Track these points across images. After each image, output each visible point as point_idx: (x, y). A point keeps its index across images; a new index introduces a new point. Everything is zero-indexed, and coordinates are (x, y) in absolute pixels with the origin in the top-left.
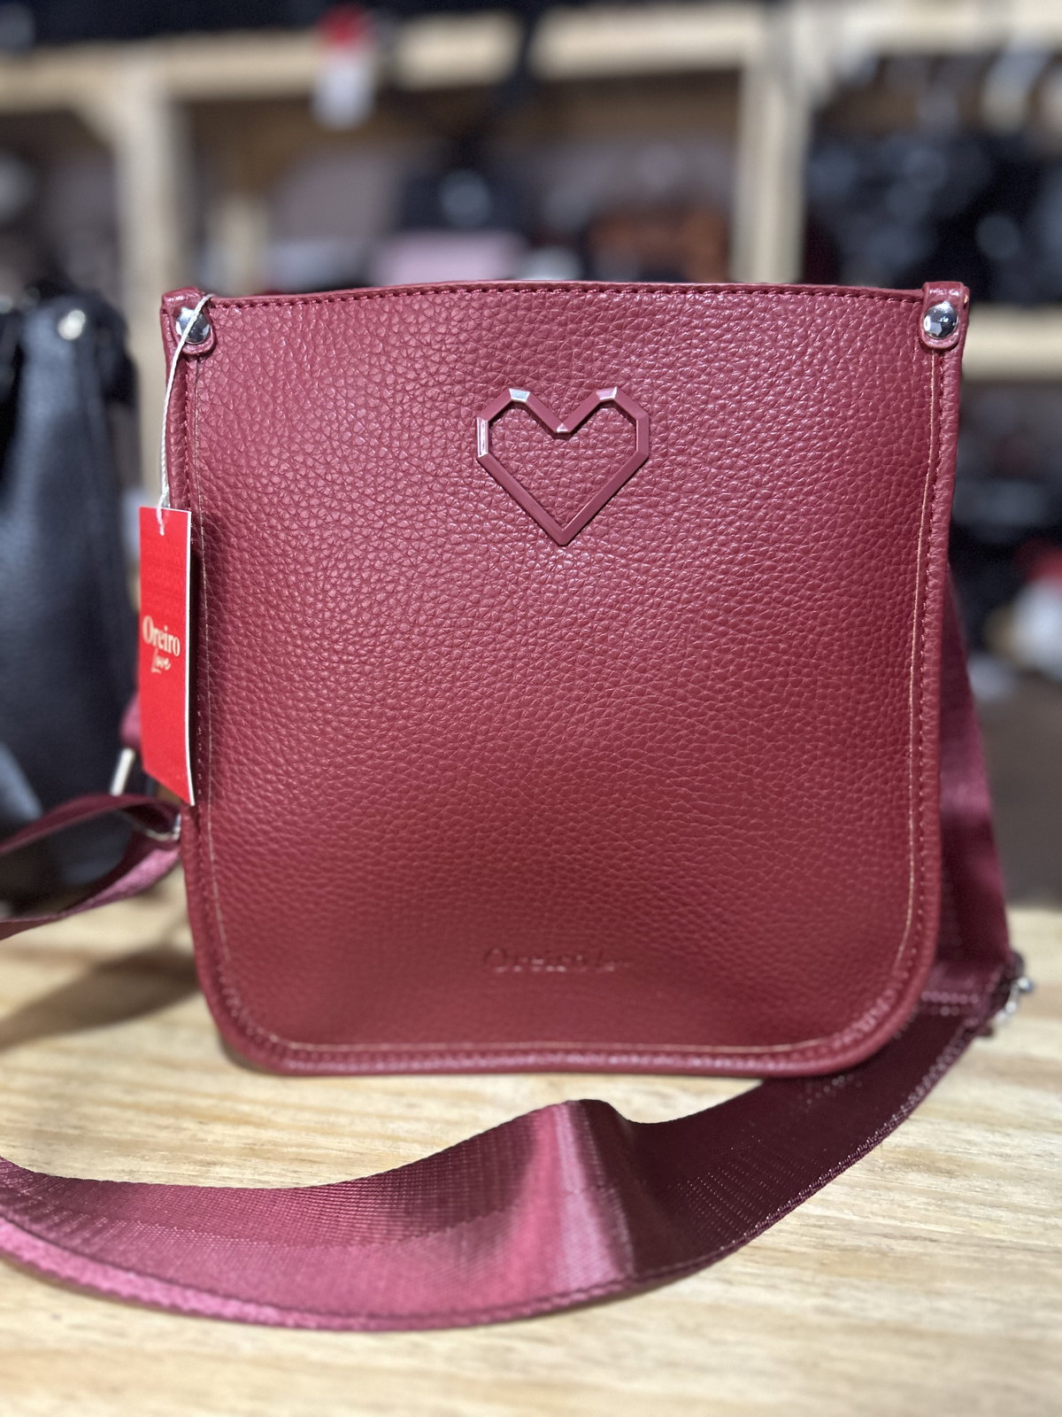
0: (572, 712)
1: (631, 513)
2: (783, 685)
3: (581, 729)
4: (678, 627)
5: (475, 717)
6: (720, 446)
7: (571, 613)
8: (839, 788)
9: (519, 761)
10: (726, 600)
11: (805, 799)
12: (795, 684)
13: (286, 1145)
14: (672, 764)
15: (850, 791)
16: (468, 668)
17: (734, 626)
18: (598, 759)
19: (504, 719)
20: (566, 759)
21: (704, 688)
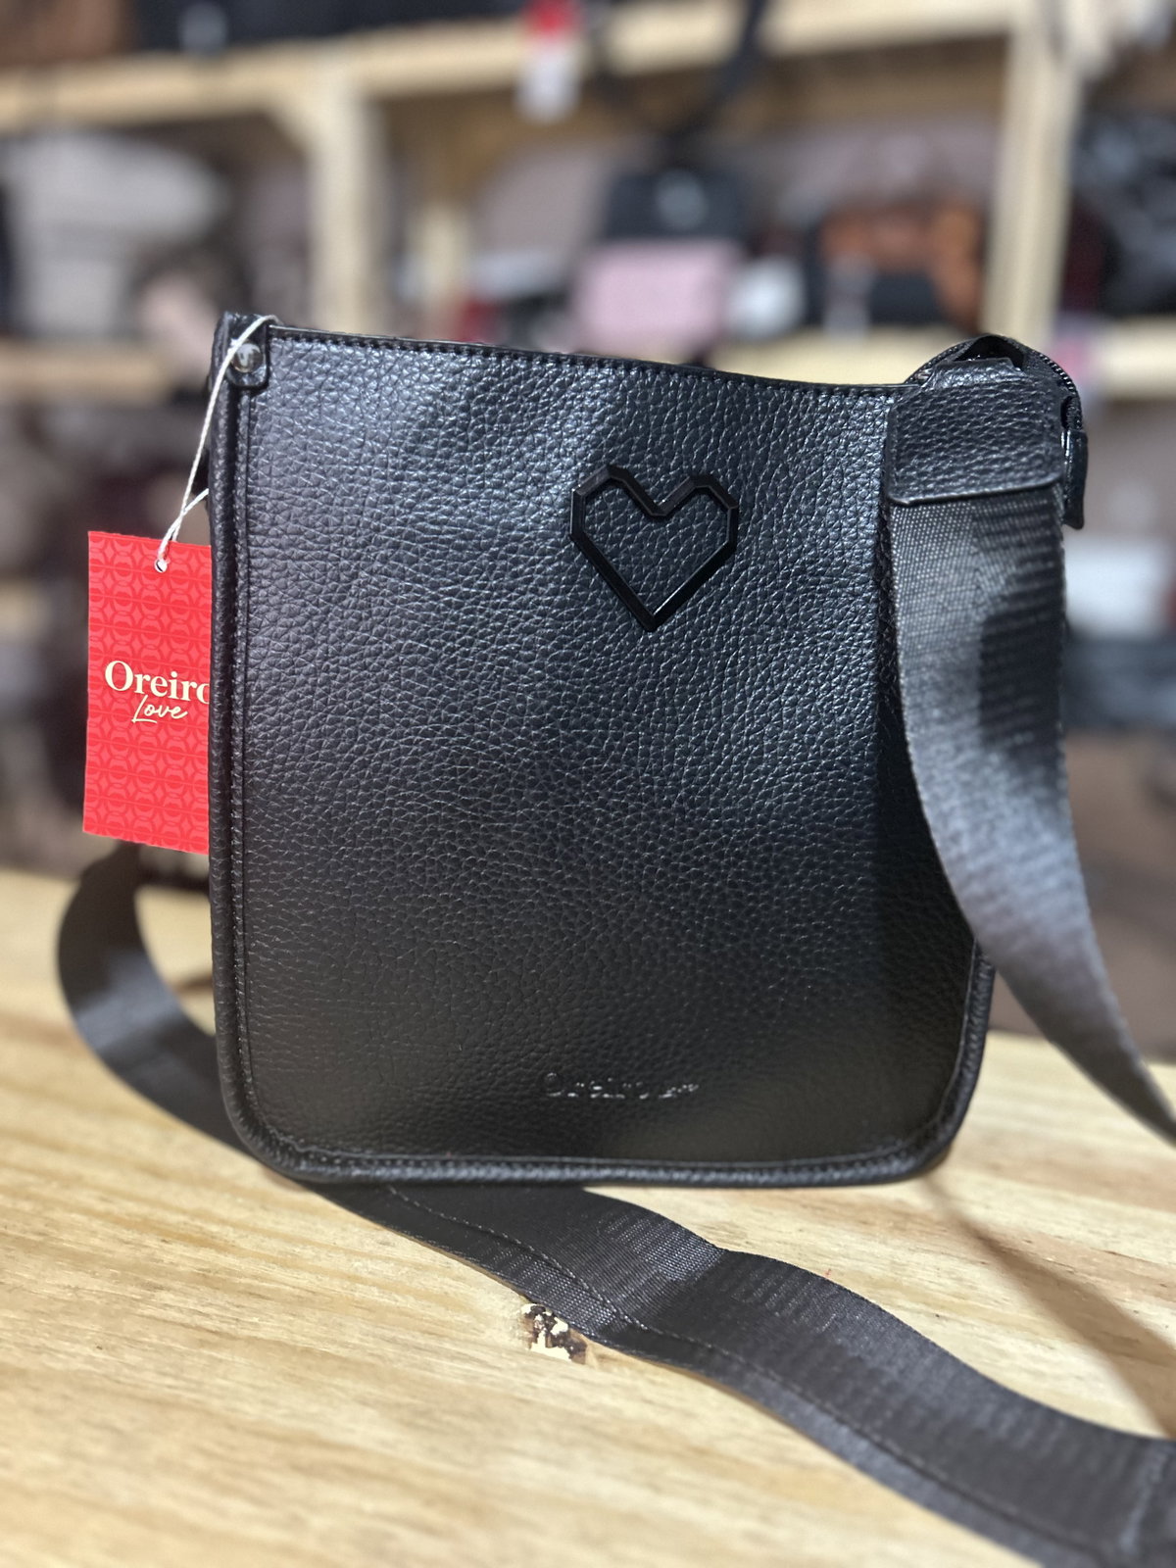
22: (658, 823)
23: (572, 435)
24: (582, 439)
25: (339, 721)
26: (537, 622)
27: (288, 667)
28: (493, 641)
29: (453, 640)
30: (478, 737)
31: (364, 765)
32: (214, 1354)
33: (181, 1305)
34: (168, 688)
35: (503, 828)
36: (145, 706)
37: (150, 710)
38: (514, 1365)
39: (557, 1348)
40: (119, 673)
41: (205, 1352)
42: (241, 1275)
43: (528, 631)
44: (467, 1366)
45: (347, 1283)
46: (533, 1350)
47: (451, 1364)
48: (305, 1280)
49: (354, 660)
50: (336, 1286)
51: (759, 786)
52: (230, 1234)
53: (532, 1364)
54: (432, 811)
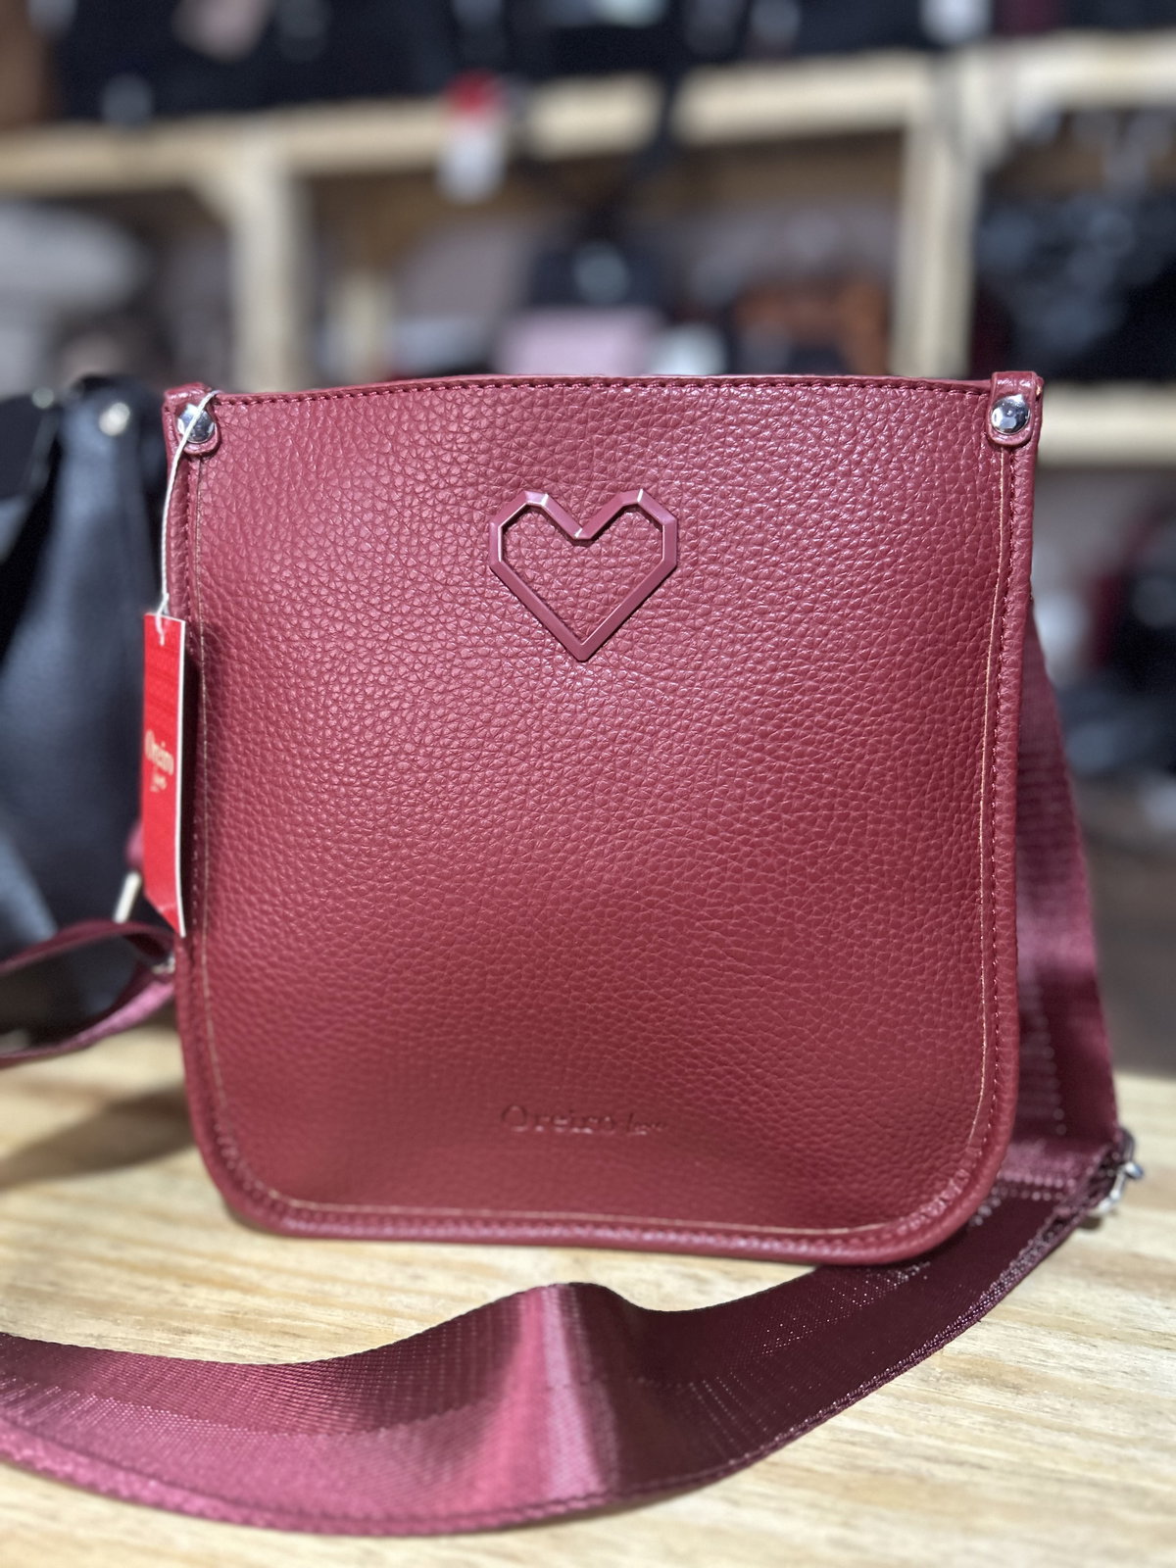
0: (591, 844)
1: (657, 626)
2: (828, 819)
3: (600, 863)
4: (708, 752)
5: (484, 848)
6: (756, 554)
7: (590, 734)
8: (895, 936)
9: (533, 897)
10: (761, 724)
11: (856, 948)
12: (844, 817)
13: (271, 1316)
14: (702, 904)
15: (909, 940)
16: (477, 793)
17: (771, 753)
18: (620, 897)
19: (516, 849)
20: (585, 895)
21: (737, 820)
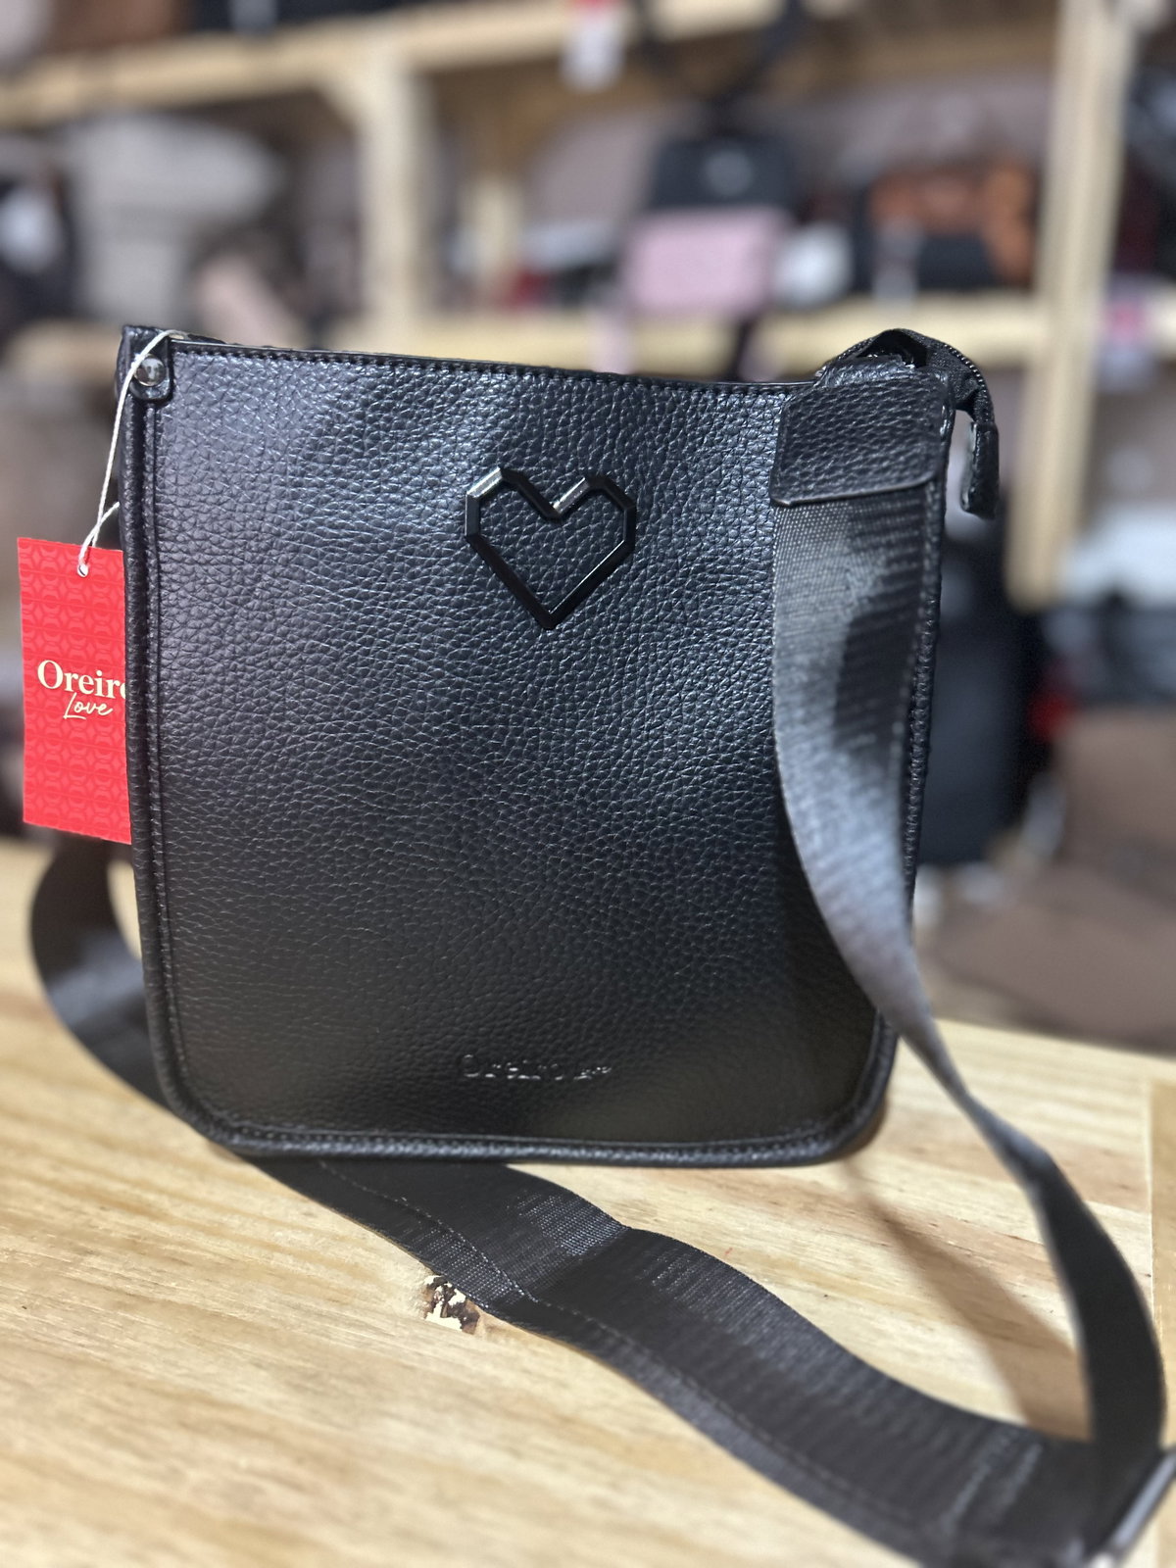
22: (561, 816)
23: (467, 439)
24: (476, 443)
25: (247, 718)
26: (435, 621)
27: (198, 666)
28: (392, 640)
29: (354, 639)
30: (381, 733)
31: (273, 760)
32: (128, 1315)
33: (107, 1269)
34: (94, 687)
35: (409, 820)
36: (74, 703)
37: (79, 707)
38: (406, 1333)
39: (451, 1319)
40: (50, 673)
41: (121, 1314)
42: (167, 1241)
43: (426, 630)
44: (363, 1334)
45: (265, 1252)
46: (428, 1319)
47: (346, 1330)
48: (227, 1248)
49: (260, 659)
50: (254, 1254)
51: (660, 779)
52: (165, 1203)
53: (424, 1332)
54: (338, 804)
